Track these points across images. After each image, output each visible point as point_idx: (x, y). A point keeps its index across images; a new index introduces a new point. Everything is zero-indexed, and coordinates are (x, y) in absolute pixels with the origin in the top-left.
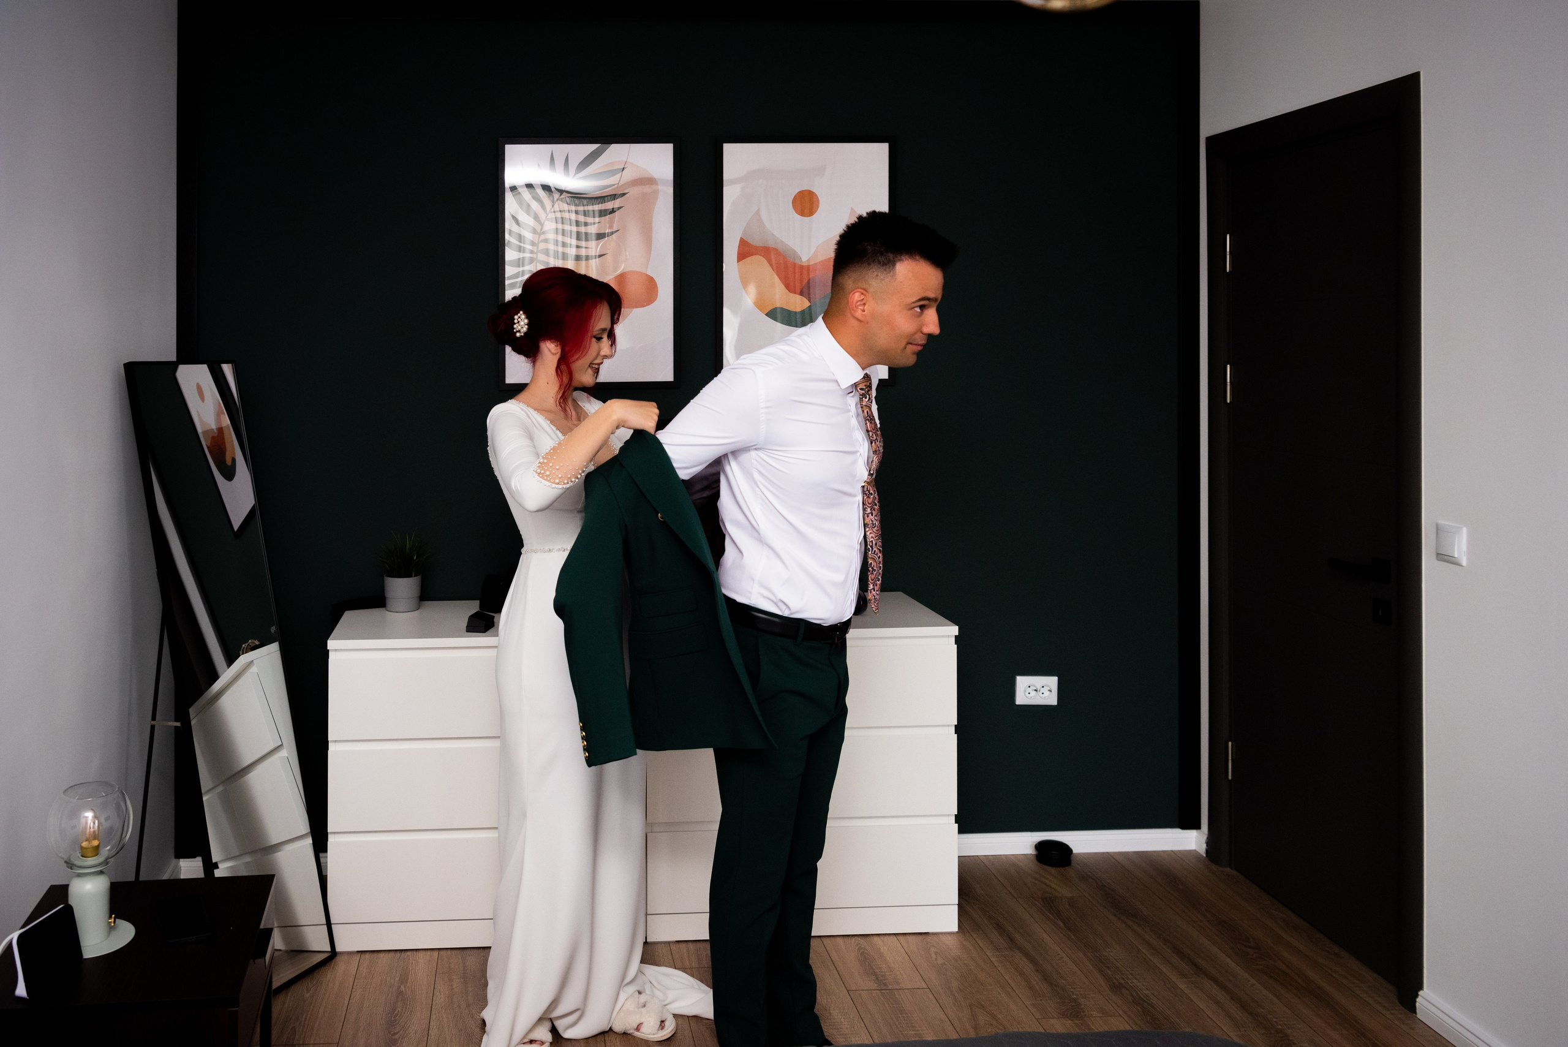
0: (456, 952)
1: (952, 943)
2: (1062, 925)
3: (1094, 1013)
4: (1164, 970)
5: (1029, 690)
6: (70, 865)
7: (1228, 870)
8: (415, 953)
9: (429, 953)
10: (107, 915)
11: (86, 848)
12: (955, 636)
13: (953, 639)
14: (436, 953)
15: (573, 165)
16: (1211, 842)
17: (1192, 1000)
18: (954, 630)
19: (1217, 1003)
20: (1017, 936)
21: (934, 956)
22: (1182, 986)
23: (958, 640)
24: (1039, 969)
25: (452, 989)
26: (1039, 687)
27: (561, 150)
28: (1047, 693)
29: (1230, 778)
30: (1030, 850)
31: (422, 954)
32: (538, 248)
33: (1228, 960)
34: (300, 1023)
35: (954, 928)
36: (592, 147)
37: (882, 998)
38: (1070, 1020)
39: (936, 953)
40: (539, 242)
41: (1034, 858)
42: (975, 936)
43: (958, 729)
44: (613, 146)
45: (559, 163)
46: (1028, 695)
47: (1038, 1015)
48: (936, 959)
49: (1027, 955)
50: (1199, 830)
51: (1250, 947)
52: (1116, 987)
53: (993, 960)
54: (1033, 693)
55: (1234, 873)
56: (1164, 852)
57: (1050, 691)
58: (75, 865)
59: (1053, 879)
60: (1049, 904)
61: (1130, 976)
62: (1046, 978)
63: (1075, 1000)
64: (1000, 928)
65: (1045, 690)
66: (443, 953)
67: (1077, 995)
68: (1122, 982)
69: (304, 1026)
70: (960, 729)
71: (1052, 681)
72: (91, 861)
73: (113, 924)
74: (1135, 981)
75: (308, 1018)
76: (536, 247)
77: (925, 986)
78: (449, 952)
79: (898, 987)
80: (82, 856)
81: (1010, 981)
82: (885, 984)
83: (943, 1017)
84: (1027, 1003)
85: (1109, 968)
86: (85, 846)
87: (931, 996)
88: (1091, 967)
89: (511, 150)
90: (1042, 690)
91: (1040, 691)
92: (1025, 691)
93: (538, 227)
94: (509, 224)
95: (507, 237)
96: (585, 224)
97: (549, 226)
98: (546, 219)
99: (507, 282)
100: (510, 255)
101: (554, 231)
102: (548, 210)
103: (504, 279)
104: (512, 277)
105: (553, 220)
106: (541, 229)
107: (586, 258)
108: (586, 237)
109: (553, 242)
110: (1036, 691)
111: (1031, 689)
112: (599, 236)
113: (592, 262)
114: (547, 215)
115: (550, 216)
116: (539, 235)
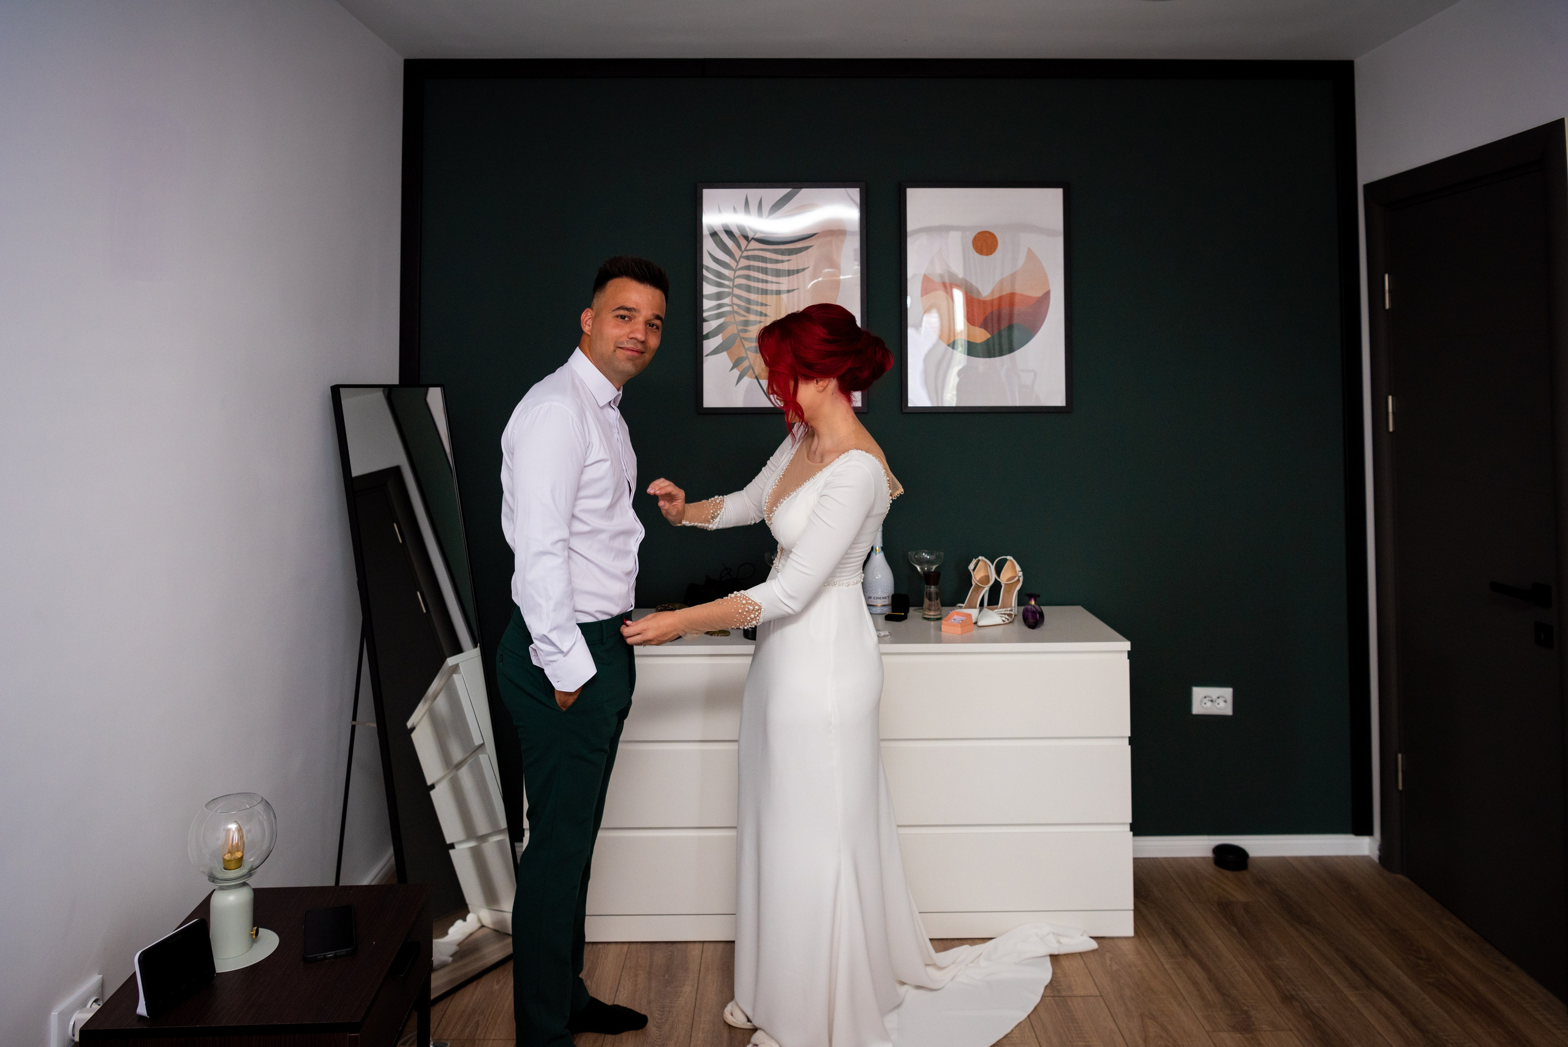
0: (646, 945)
1: (1128, 949)
2: (1236, 931)
3: (1265, 1027)
4: (1336, 981)
5: (1206, 700)
6: (213, 878)
7: (1400, 877)
8: (606, 945)
9: (619, 946)
10: (250, 928)
11: (228, 861)
12: (1128, 652)
13: (1126, 655)
14: (626, 947)
15: (766, 208)
16: (1384, 848)
17: (1362, 1015)
18: (1127, 645)
19: (1388, 1018)
20: (1192, 942)
21: (1108, 962)
22: (1353, 999)
23: (1131, 655)
24: (1211, 978)
25: (636, 985)
26: (1214, 698)
27: (755, 194)
28: (1222, 704)
29: (1400, 787)
30: (1209, 854)
31: (613, 946)
32: (734, 283)
33: (1400, 973)
34: (484, 1017)
35: (1129, 931)
36: (784, 191)
37: (1055, 1006)
38: (1240, 1033)
39: (1111, 959)
40: (734, 278)
41: (1212, 862)
42: (1150, 941)
43: (1132, 741)
44: (804, 190)
45: (753, 206)
46: (1203, 705)
47: (1208, 1028)
48: (1111, 965)
49: (1201, 963)
50: (1372, 837)
51: (1421, 959)
52: (1288, 999)
53: (1167, 967)
54: (1209, 704)
55: (1406, 880)
56: (1339, 857)
57: (1225, 701)
58: (217, 879)
59: (1229, 884)
60: (1225, 908)
61: (1302, 988)
62: (1219, 988)
63: (1246, 1012)
64: (1176, 934)
65: (1221, 701)
66: (633, 946)
67: (1248, 1006)
68: (1293, 993)
69: (488, 1020)
70: (1134, 741)
71: (1227, 692)
72: (232, 874)
73: (254, 937)
74: (1306, 993)
75: (493, 1012)
76: (732, 283)
77: (1098, 993)
78: (639, 946)
79: (1070, 994)
80: (225, 869)
81: (1183, 991)
82: (1059, 991)
83: (1113, 1026)
84: (1199, 1014)
85: (1280, 978)
86: (227, 858)
87: (1103, 1004)
88: (1263, 977)
89: (708, 194)
90: (1218, 701)
91: (1215, 701)
92: (1201, 702)
93: (733, 264)
94: (707, 261)
95: (705, 272)
96: (777, 261)
97: (744, 263)
98: (741, 257)
99: (705, 314)
100: (708, 289)
101: (748, 268)
102: (743, 249)
103: (702, 311)
104: (710, 309)
105: (748, 258)
106: (737, 266)
107: (778, 293)
108: (778, 273)
109: (748, 278)
110: (1212, 701)
111: (1207, 699)
112: (790, 273)
113: (784, 296)
114: (743, 252)
115: (745, 254)
116: (735, 271)
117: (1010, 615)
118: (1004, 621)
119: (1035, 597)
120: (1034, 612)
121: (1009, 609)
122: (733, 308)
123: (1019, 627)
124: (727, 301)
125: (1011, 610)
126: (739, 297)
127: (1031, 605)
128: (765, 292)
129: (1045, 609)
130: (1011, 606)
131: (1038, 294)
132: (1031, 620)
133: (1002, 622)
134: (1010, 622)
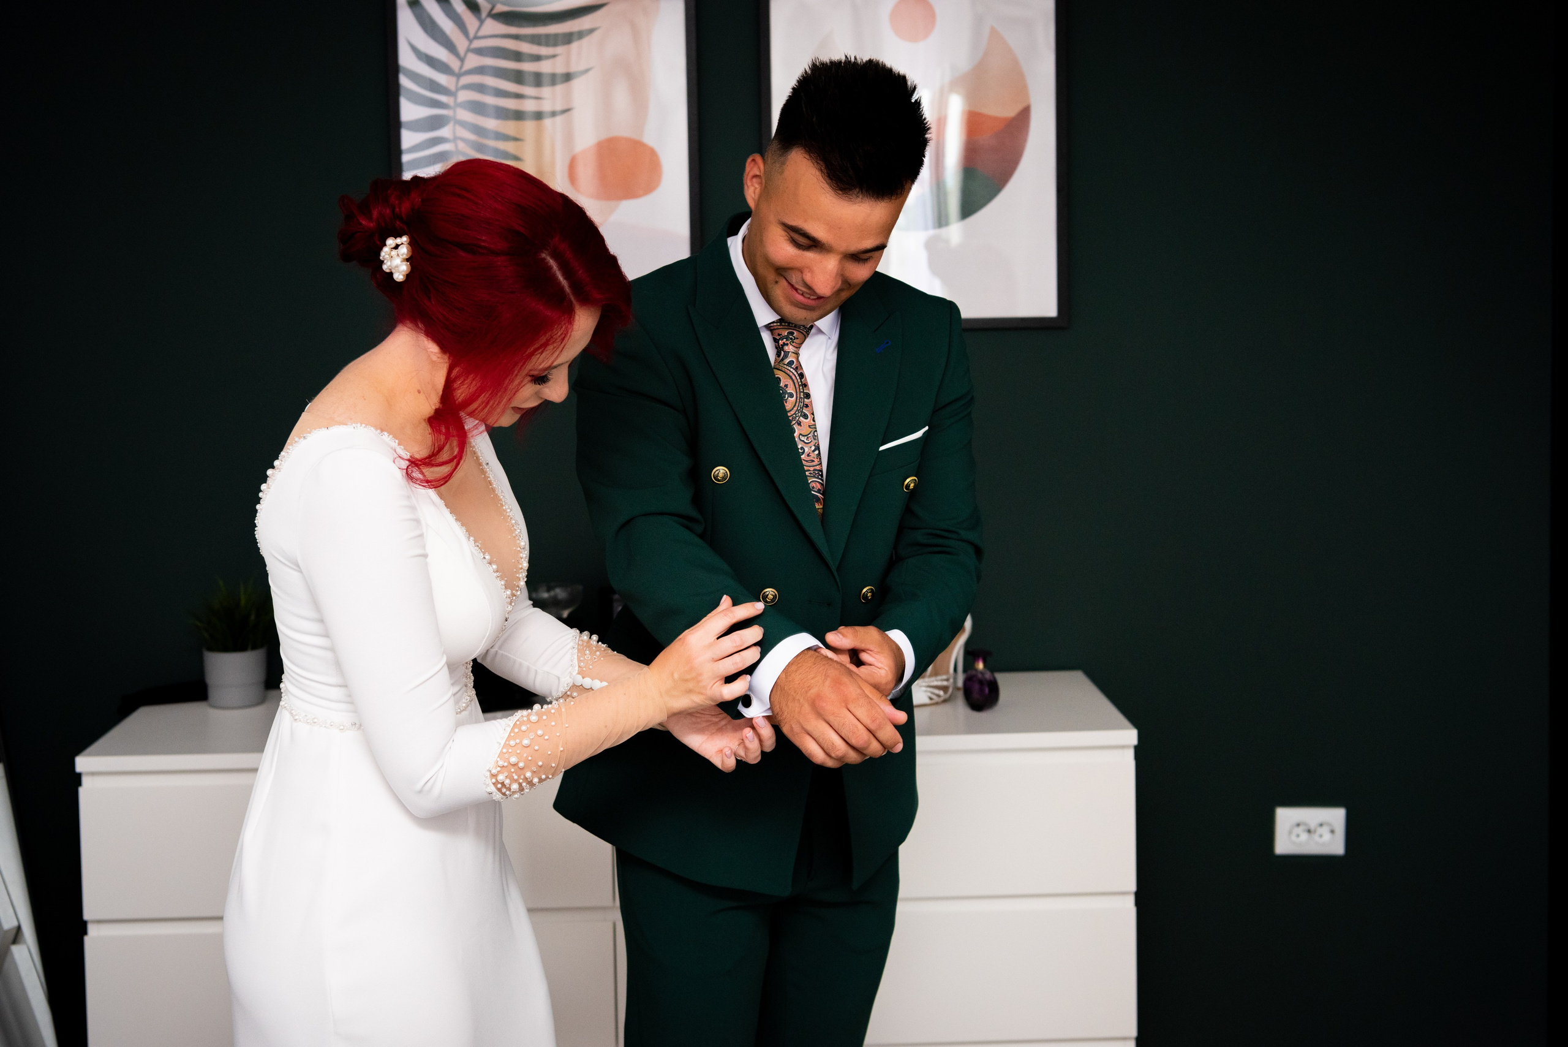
5: (1300, 830)
12: (1135, 746)
13: (1129, 752)
18: (1133, 736)
26: (1312, 826)
28: (1327, 837)
32: (456, 99)
40: (457, 90)
46: (1294, 838)
54: (1304, 837)
57: (1332, 832)
65: (1325, 831)
71: (1337, 816)
76: (453, 98)
90: (1320, 830)
91: (1315, 831)
92: (1290, 832)
93: (454, 64)
94: (406, 58)
95: (404, 81)
96: (537, 58)
97: (473, 61)
98: (469, 50)
99: (406, 158)
100: (408, 111)
101: (480, 70)
102: (472, 33)
103: (398, 152)
104: (414, 149)
105: (480, 52)
106: (461, 67)
107: (539, 116)
108: (538, 80)
109: (481, 88)
110: (1309, 831)
111: (1301, 828)
112: (554, 80)
113: (547, 122)
114: (471, 41)
115: (477, 44)
116: (459, 76)
117: (945, 689)
118: (931, 699)
119: (985, 657)
120: (981, 682)
121: (945, 677)
122: (456, 146)
123: (960, 708)
124: (445, 132)
125: (947, 680)
126: (463, 124)
127: (976, 670)
128: (519, 116)
129: (1002, 679)
130: (947, 672)
131: (1011, 112)
132: (976, 695)
133: (927, 701)
134: (945, 701)
